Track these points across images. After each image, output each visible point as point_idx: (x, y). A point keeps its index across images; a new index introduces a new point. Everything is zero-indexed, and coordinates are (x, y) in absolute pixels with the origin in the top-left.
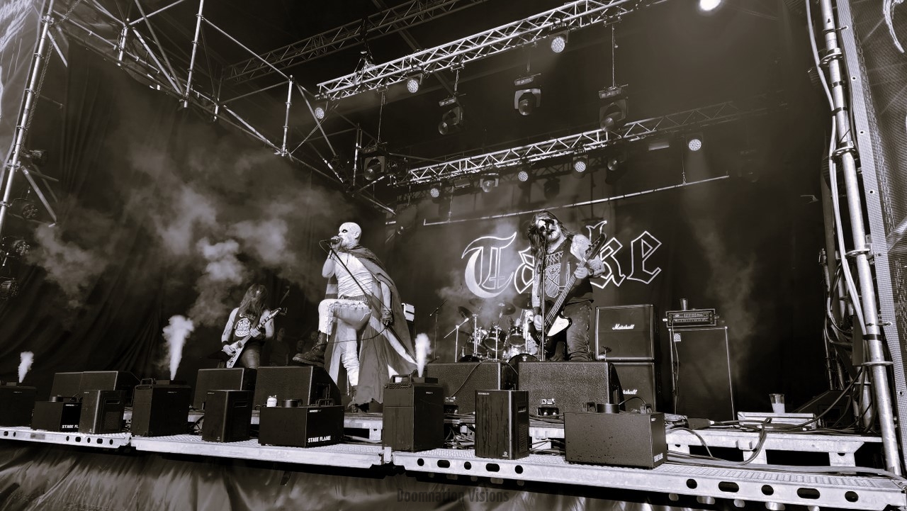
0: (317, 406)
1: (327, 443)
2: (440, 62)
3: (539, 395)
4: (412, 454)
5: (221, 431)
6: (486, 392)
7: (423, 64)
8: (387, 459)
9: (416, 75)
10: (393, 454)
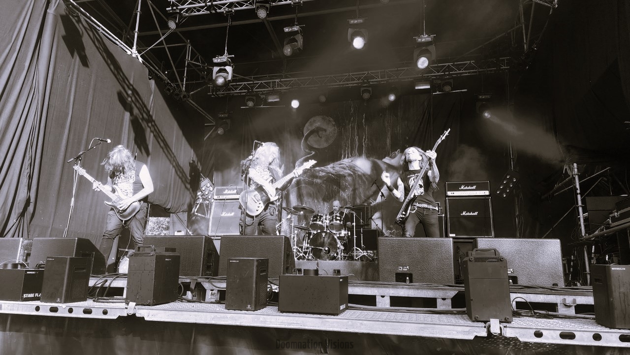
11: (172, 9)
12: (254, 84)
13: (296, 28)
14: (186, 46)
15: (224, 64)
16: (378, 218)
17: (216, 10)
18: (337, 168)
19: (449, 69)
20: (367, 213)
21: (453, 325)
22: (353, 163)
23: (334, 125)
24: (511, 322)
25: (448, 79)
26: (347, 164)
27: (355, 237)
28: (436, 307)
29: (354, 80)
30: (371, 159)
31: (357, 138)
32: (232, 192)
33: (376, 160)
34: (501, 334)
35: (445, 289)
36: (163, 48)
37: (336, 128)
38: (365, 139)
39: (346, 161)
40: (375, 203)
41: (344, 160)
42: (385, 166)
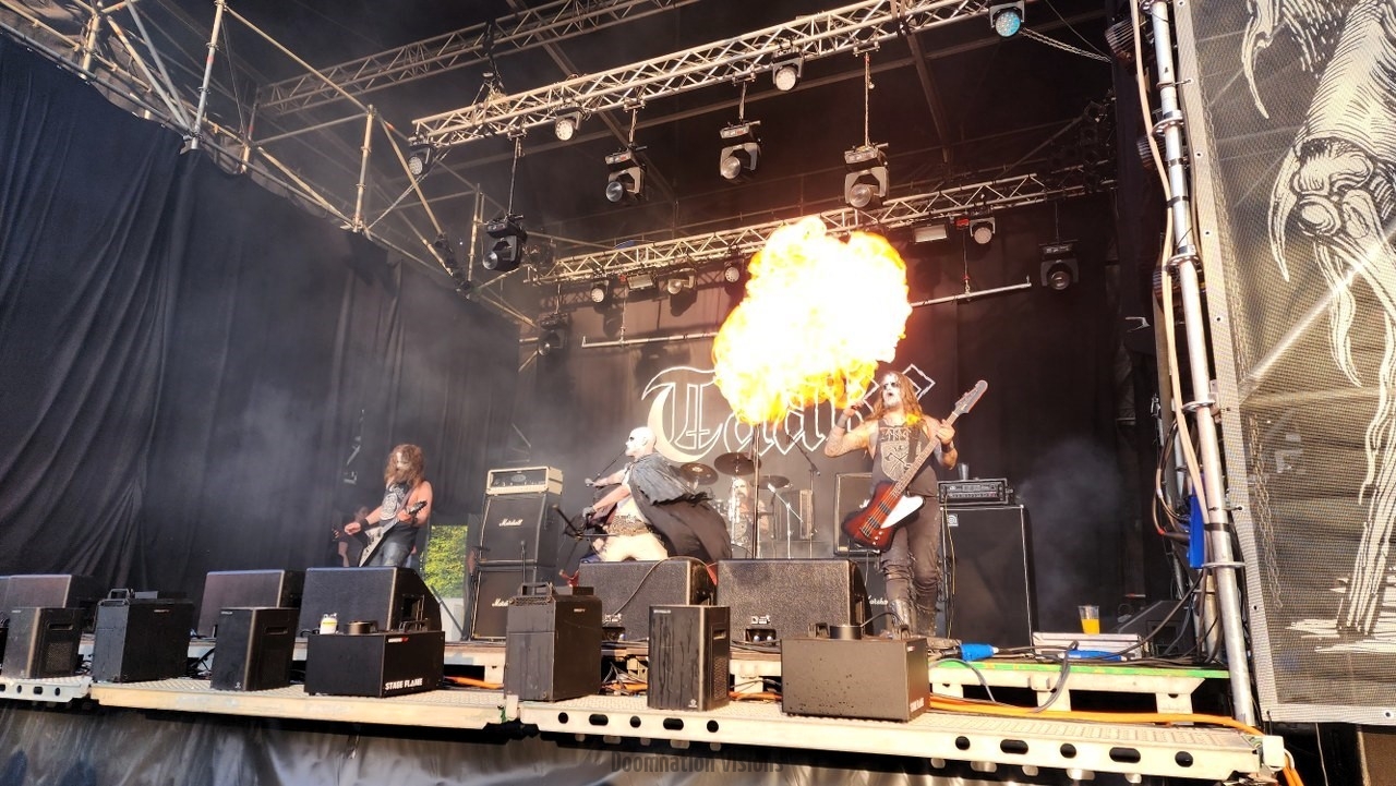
0: (401, 631)
1: (417, 690)
2: (607, 96)
3: (747, 609)
4: (550, 705)
5: (243, 672)
6: (667, 608)
7: (580, 97)
8: (511, 715)
9: (570, 115)
10: (521, 705)
11: (417, 140)
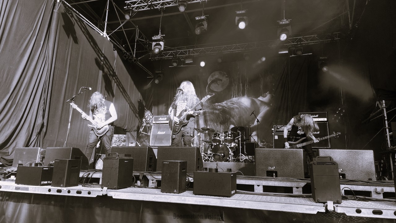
11: (127, 8)
12: (177, 52)
13: (203, 17)
14: (135, 30)
15: (159, 40)
16: (255, 135)
17: (154, 7)
18: (229, 104)
19: (300, 40)
20: (248, 132)
21: (303, 205)
22: (239, 100)
23: (227, 77)
24: (340, 203)
25: (299, 47)
26: (235, 101)
27: (240, 147)
28: (293, 193)
29: (239, 48)
30: (250, 98)
31: (241, 85)
32: (164, 119)
33: (254, 98)
34: (334, 210)
35: (298, 182)
36: (122, 31)
37: (228, 78)
38: (247, 85)
39: (235, 99)
40: (253, 126)
41: (233, 99)
42: (260, 102)
